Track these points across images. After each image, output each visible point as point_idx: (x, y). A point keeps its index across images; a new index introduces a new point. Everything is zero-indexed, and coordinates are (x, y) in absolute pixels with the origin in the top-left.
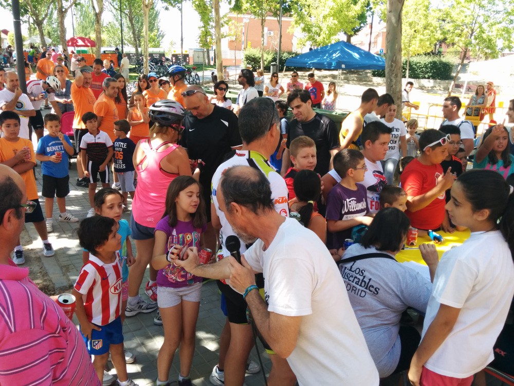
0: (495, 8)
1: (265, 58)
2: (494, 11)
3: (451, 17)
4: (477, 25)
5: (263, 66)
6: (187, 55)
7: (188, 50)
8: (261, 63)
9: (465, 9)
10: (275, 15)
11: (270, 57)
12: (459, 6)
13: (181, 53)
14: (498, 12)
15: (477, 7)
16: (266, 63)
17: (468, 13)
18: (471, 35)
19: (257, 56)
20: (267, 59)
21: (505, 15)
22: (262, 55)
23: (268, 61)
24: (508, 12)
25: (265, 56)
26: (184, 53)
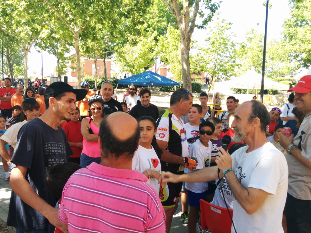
0: (225, 55)
1: (97, 81)
2: (225, 57)
3: (204, 59)
4: (217, 64)
5: (97, 86)
6: (46, 80)
7: (46, 77)
8: (95, 84)
9: (211, 56)
10: (101, 57)
11: (100, 81)
12: (207, 54)
13: (41, 79)
14: (226, 57)
15: (216, 55)
16: (98, 84)
17: (212, 57)
18: (215, 68)
19: (92, 80)
20: (99, 82)
21: (230, 59)
22: (96, 80)
23: (99, 83)
24: (231, 57)
25: (98, 80)
26: (44, 78)
